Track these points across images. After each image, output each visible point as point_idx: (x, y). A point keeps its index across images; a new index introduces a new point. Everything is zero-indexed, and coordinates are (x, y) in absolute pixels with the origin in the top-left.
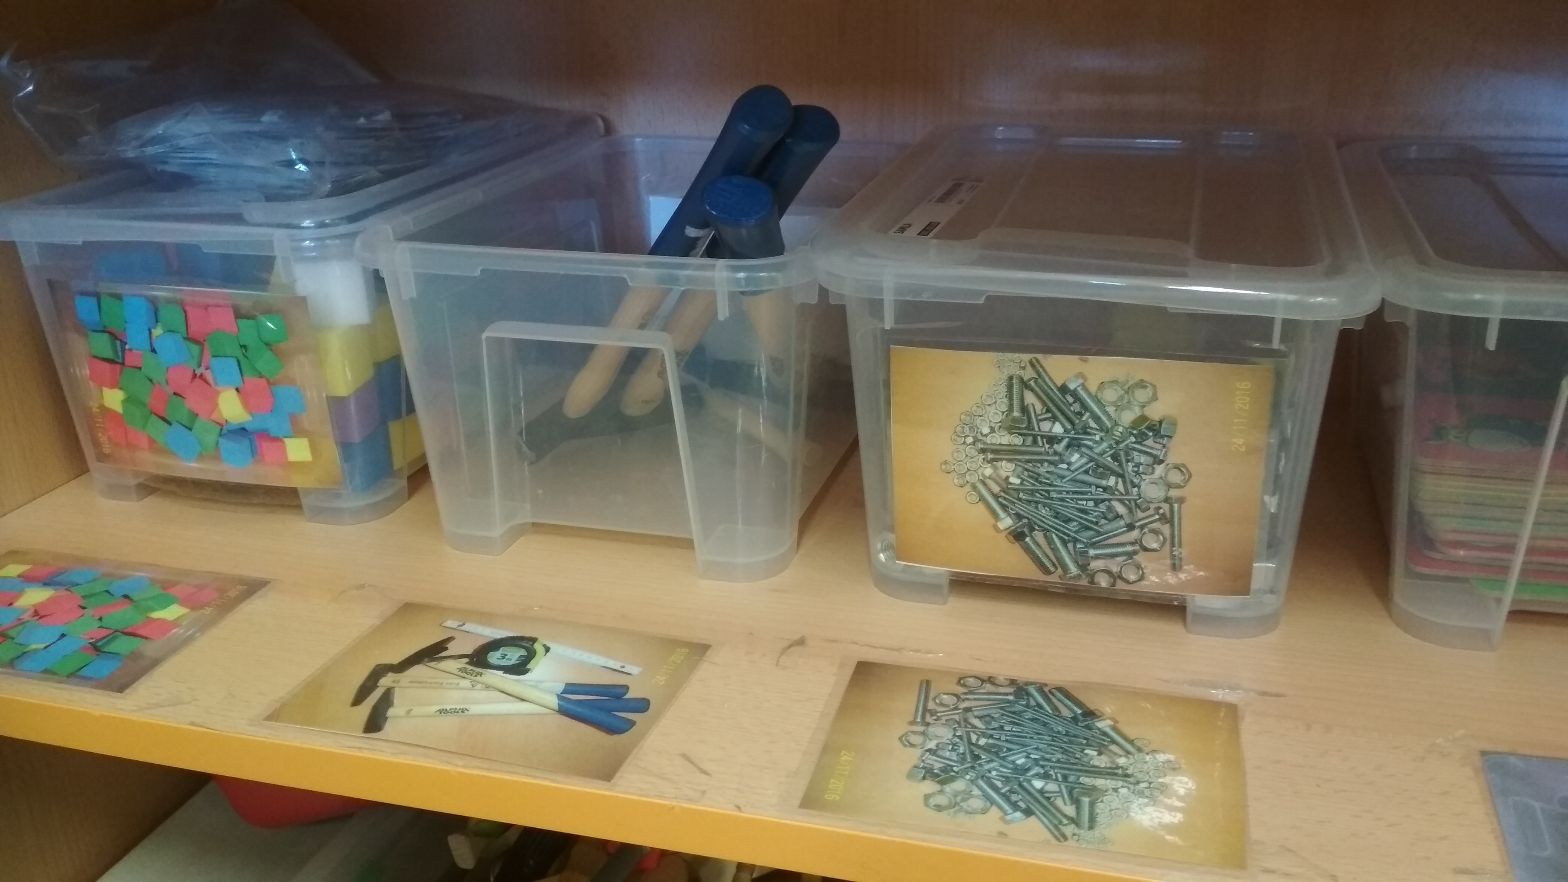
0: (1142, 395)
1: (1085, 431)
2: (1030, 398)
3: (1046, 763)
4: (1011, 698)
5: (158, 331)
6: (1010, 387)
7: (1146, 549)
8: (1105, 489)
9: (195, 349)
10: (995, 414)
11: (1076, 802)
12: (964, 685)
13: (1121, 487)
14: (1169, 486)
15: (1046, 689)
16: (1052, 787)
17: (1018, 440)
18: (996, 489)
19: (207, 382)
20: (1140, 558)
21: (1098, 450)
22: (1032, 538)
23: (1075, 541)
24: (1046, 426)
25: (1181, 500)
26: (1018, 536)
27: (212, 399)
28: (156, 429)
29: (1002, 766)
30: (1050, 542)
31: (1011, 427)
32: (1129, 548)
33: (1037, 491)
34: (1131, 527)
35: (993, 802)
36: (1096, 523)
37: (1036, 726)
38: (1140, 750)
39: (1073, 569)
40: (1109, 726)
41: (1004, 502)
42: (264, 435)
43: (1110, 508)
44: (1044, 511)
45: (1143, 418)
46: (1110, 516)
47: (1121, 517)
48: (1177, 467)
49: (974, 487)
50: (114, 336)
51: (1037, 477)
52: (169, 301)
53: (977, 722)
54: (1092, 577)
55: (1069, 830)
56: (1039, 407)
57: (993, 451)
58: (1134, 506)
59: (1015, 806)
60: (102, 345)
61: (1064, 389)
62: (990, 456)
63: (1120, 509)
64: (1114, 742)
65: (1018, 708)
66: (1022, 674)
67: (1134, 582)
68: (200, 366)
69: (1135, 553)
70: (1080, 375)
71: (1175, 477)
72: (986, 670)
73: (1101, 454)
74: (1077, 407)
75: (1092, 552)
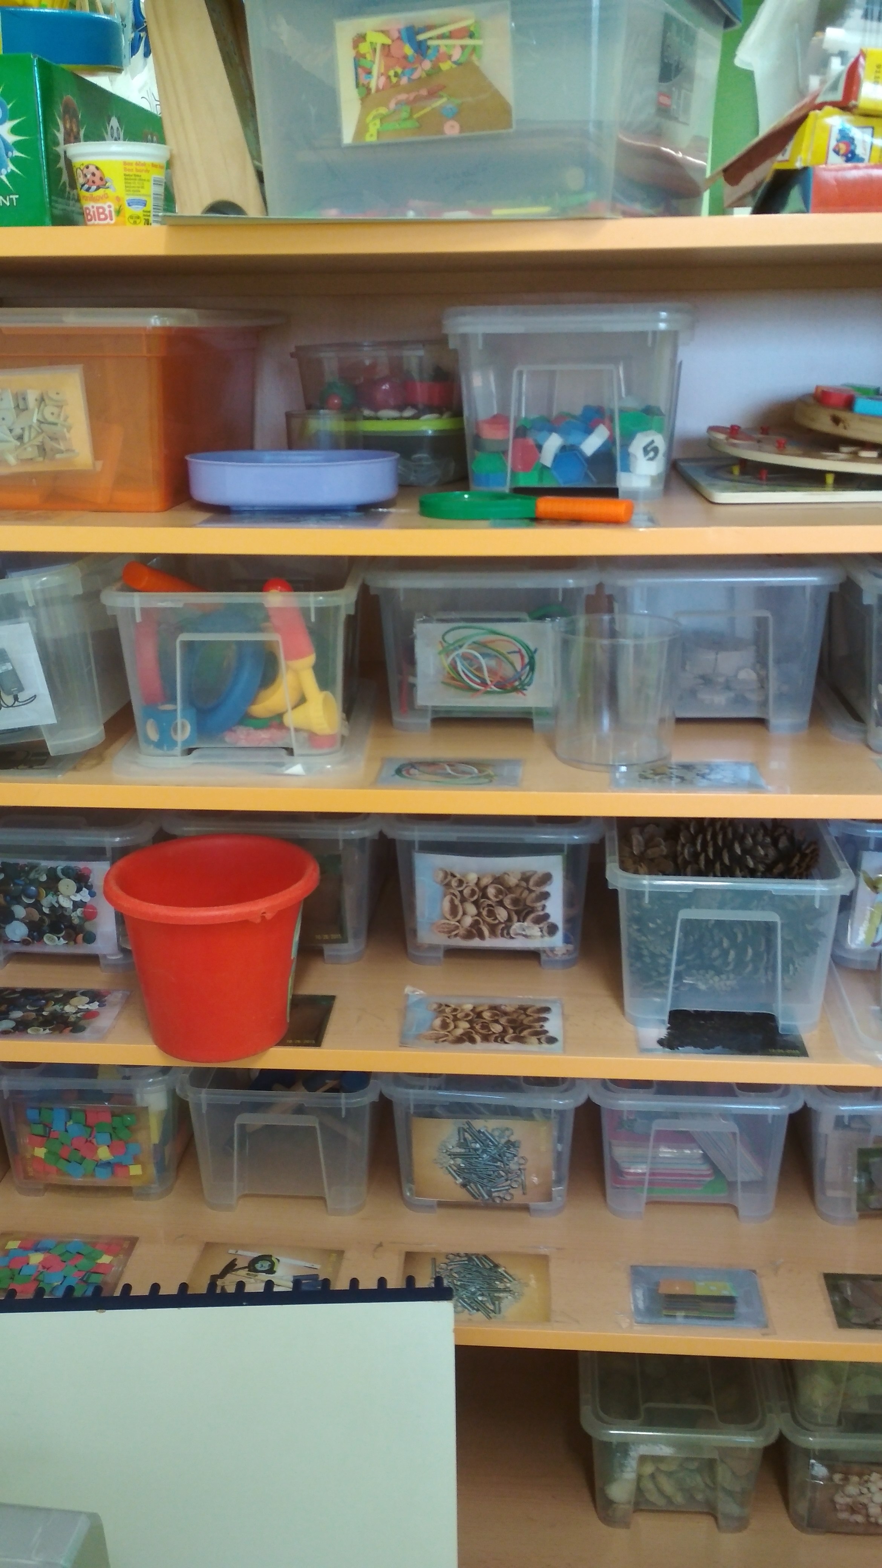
0: (507, 1133)
1: (488, 1146)
2: (467, 1135)
3: (482, 1289)
4: (467, 1262)
5: (70, 1123)
6: (459, 1133)
7: (513, 1188)
8: (497, 1167)
9: (89, 1130)
10: (454, 1140)
11: (494, 1304)
12: (448, 1259)
13: (502, 1166)
14: (520, 1164)
15: (479, 1256)
16: (485, 1299)
17: (463, 1151)
18: (455, 1168)
19: (93, 1144)
20: (512, 1191)
21: (493, 1153)
22: (470, 1187)
23: (486, 1186)
24: (473, 1145)
25: (524, 1169)
26: (464, 1185)
27: (94, 1150)
28: (63, 1164)
29: (467, 1293)
30: (476, 1186)
31: (460, 1145)
32: (507, 1188)
33: (471, 1169)
34: (507, 1180)
35: (466, 1308)
36: (494, 1180)
37: (478, 1274)
38: (514, 1280)
39: (486, 1197)
40: (504, 1270)
41: (459, 1173)
42: (119, 1165)
43: (499, 1174)
44: (474, 1176)
45: (509, 1141)
46: (499, 1176)
47: (503, 1176)
48: (522, 1158)
49: (447, 1168)
50: (45, 1126)
51: (470, 1164)
52: (77, 1110)
53: (456, 1275)
54: (494, 1201)
55: (492, 1315)
56: (470, 1138)
57: (454, 1155)
58: (507, 1172)
59: (473, 1309)
60: (39, 1129)
61: (479, 1132)
62: (453, 1156)
63: (502, 1173)
64: (506, 1277)
65: (470, 1267)
66: (470, 1251)
67: (510, 1200)
68: (90, 1136)
69: (509, 1189)
70: (485, 1127)
71: (522, 1161)
72: (456, 1250)
73: (494, 1154)
74: (484, 1138)
75: (493, 1190)
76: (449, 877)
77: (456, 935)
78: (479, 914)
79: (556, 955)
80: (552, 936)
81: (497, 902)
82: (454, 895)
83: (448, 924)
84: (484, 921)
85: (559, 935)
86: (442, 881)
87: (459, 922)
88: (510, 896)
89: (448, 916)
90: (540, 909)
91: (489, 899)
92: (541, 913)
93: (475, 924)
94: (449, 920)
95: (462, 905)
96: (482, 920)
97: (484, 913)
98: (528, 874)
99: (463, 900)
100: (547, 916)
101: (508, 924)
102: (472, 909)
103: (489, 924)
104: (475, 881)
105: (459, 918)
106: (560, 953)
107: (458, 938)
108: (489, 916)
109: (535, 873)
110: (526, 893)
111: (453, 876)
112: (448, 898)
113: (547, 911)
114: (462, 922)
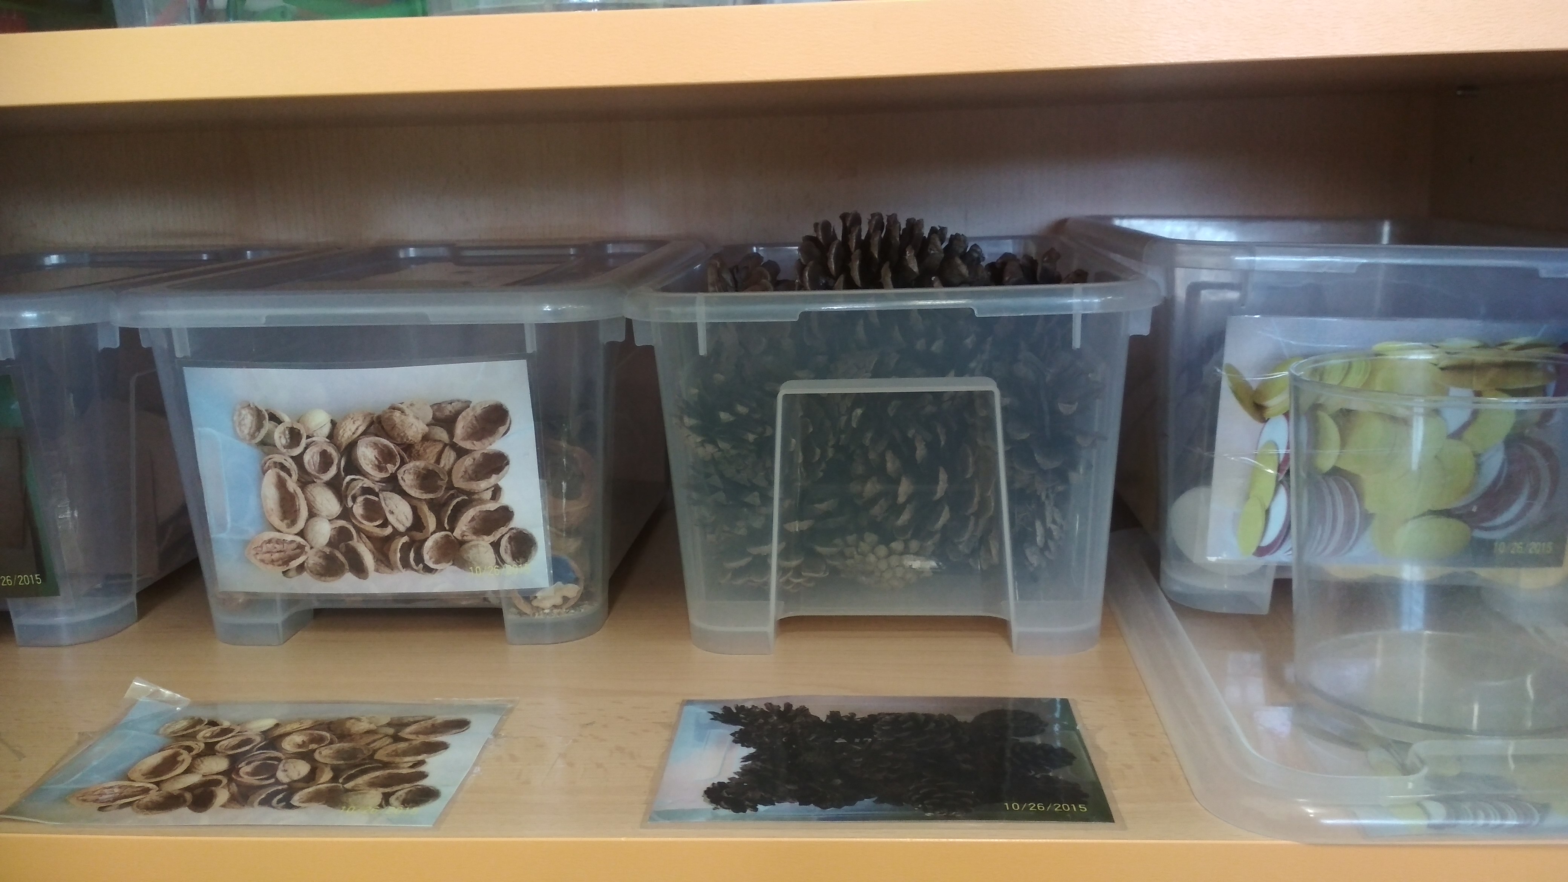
76: (268, 425)
77: (301, 568)
78: (346, 514)
79: (538, 609)
80: (523, 563)
81: (382, 480)
82: (283, 467)
83: (278, 541)
84: (359, 530)
85: (540, 558)
86: (253, 436)
87: (302, 534)
88: (411, 465)
89: (276, 521)
90: (488, 495)
91: (365, 474)
92: (492, 506)
93: (341, 537)
94: (279, 531)
95: (304, 492)
96: (355, 526)
97: (358, 510)
98: (449, 410)
99: (305, 481)
100: (505, 514)
101: (418, 536)
102: (328, 503)
103: (370, 537)
104: (326, 430)
105: (300, 524)
106: (547, 604)
107: (305, 575)
108: (370, 519)
109: (467, 405)
110: (449, 456)
111: (275, 418)
112: (270, 477)
113: (505, 499)
114: (310, 536)
